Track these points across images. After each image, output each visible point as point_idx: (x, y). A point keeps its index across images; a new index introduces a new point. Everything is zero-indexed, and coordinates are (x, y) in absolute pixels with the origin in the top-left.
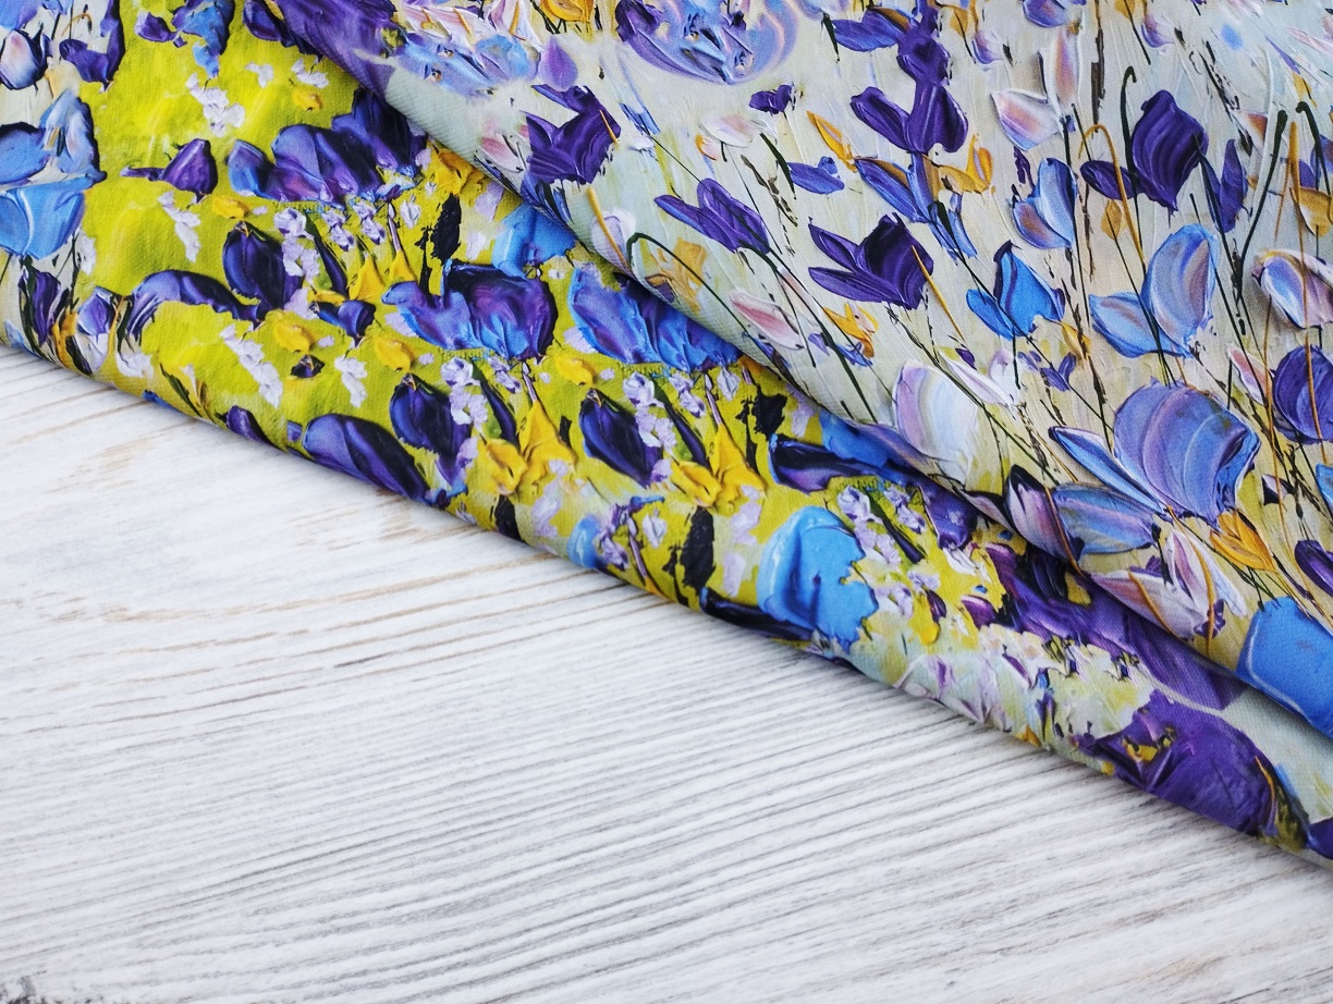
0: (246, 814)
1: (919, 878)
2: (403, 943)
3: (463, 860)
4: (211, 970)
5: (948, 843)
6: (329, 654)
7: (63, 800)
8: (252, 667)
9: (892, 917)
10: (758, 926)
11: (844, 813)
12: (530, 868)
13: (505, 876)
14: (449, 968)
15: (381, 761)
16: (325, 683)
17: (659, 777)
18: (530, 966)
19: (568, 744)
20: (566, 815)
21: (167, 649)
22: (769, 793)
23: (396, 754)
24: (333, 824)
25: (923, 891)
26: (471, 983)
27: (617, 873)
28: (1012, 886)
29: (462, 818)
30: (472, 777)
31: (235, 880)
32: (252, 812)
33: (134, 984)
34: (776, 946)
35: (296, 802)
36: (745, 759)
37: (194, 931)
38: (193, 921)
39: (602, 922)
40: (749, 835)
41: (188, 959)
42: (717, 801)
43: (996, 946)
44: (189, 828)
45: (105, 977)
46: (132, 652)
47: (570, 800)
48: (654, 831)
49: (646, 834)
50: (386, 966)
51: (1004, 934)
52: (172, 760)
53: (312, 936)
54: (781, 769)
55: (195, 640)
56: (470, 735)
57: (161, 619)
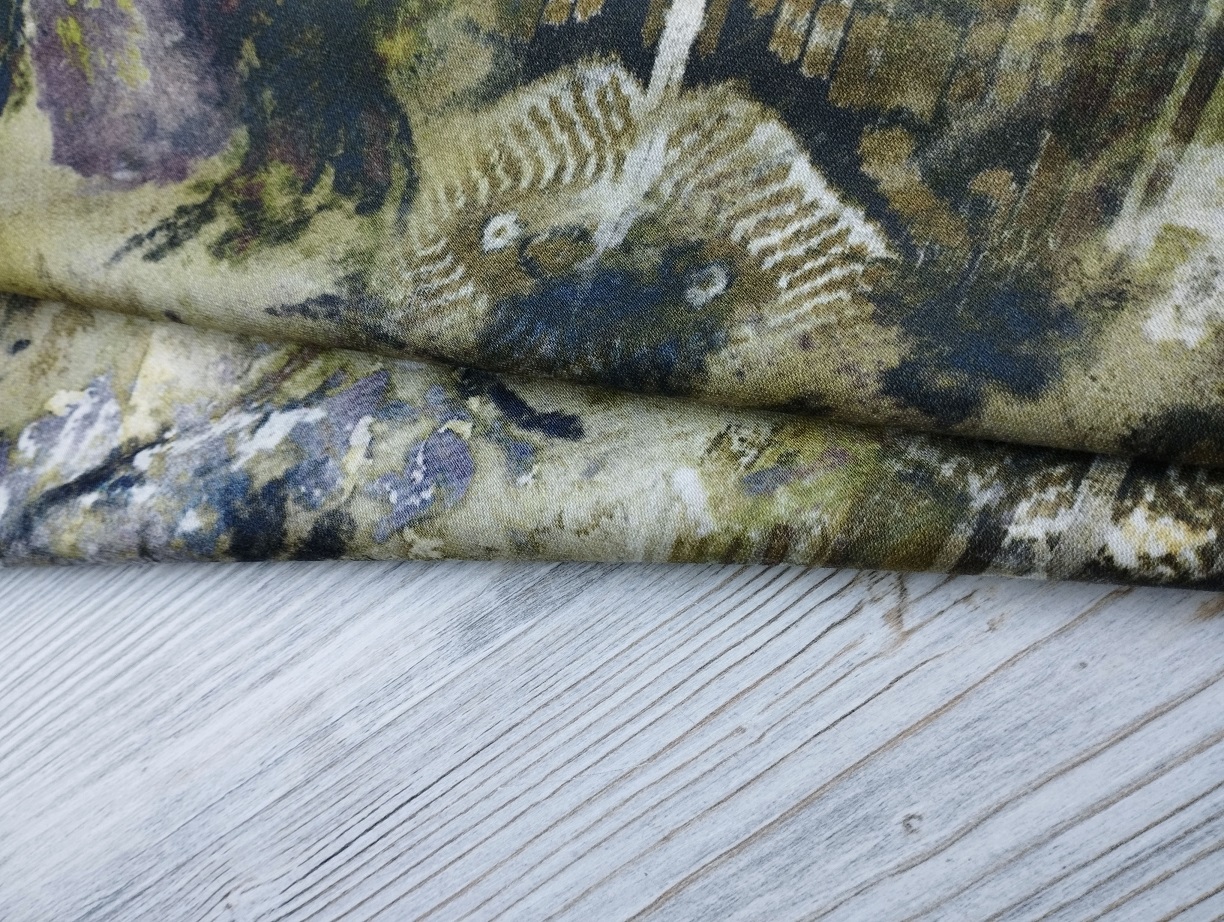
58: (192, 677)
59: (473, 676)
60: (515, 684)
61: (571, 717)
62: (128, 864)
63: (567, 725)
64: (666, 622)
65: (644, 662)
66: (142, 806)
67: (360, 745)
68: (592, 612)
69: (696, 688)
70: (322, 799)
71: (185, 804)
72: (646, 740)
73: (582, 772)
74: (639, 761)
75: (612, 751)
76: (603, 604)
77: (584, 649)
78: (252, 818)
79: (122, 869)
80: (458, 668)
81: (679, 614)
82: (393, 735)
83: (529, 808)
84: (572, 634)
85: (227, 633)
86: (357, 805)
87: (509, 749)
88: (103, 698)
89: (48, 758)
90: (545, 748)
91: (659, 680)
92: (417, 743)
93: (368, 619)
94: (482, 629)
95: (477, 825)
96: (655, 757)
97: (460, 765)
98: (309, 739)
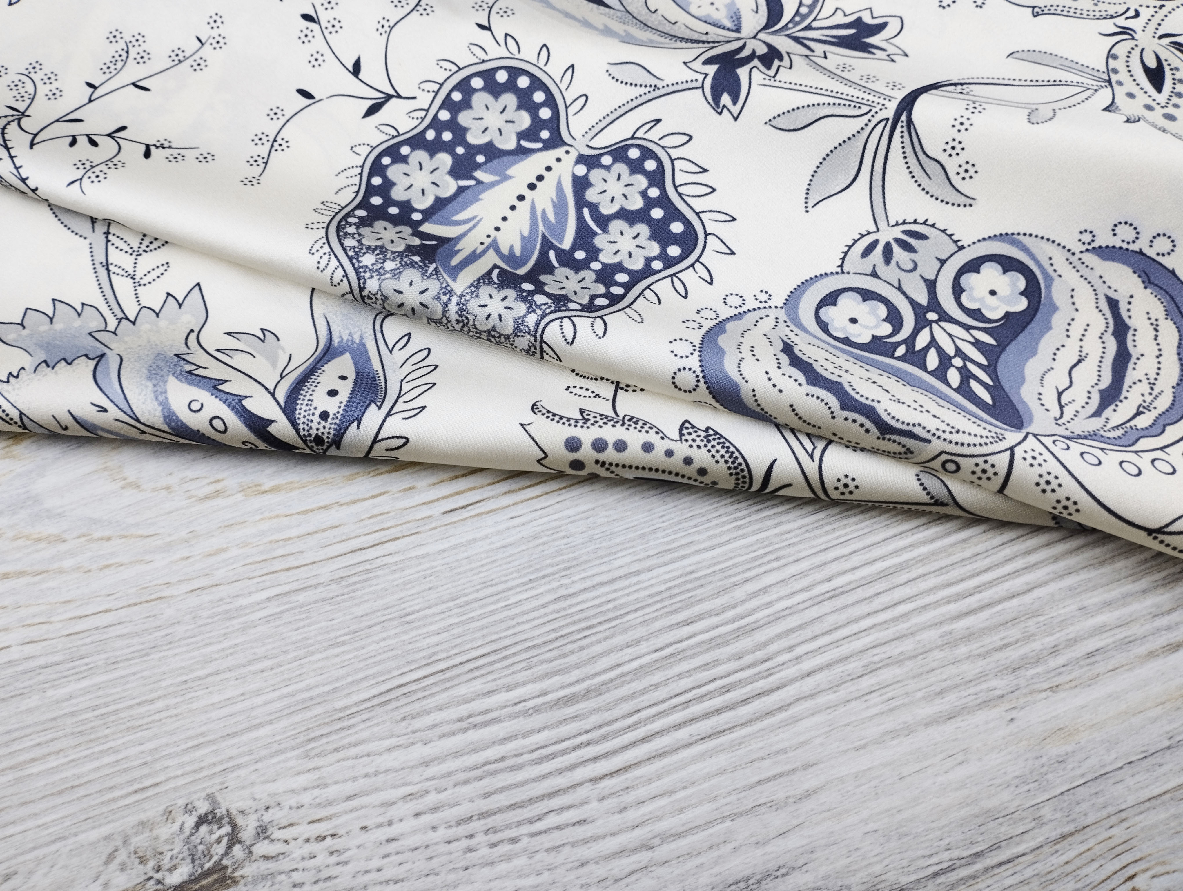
0: (384, 639)
1: (969, 636)
2: (531, 732)
3: (573, 659)
4: (370, 770)
5: (990, 605)
6: (436, 504)
7: (226, 644)
8: (372, 521)
9: (952, 670)
10: (835, 689)
11: (896, 589)
12: (632, 660)
13: (611, 669)
14: (574, 749)
15: (492, 586)
16: (436, 528)
17: (731, 576)
18: (644, 740)
19: (649, 557)
20: (656, 614)
21: (299, 513)
22: (829, 580)
23: (504, 579)
24: (459, 641)
25: (974, 646)
26: (595, 759)
27: (707, 658)
28: (1052, 634)
29: (567, 625)
30: (571, 591)
31: (382, 694)
32: (389, 637)
33: (306, 789)
34: (853, 703)
35: (425, 626)
36: (804, 554)
37: (352, 739)
38: (350, 732)
39: (700, 699)
40: (817, 616)
41: (350, 763)
42: (784, 591)
43: (1046, 685)
44: (337, 656)
45: (280, 786)
46: (270, 518)
47: (658, 602)
48: (734, 620)
49: (727, 623)
50: (520, 751)
51: (1051, 675)
52: (315, 602)
53: (453, 734)
54: (835, 559)
55: (322, 504)
56: (565, 557)
57: (291, 490)
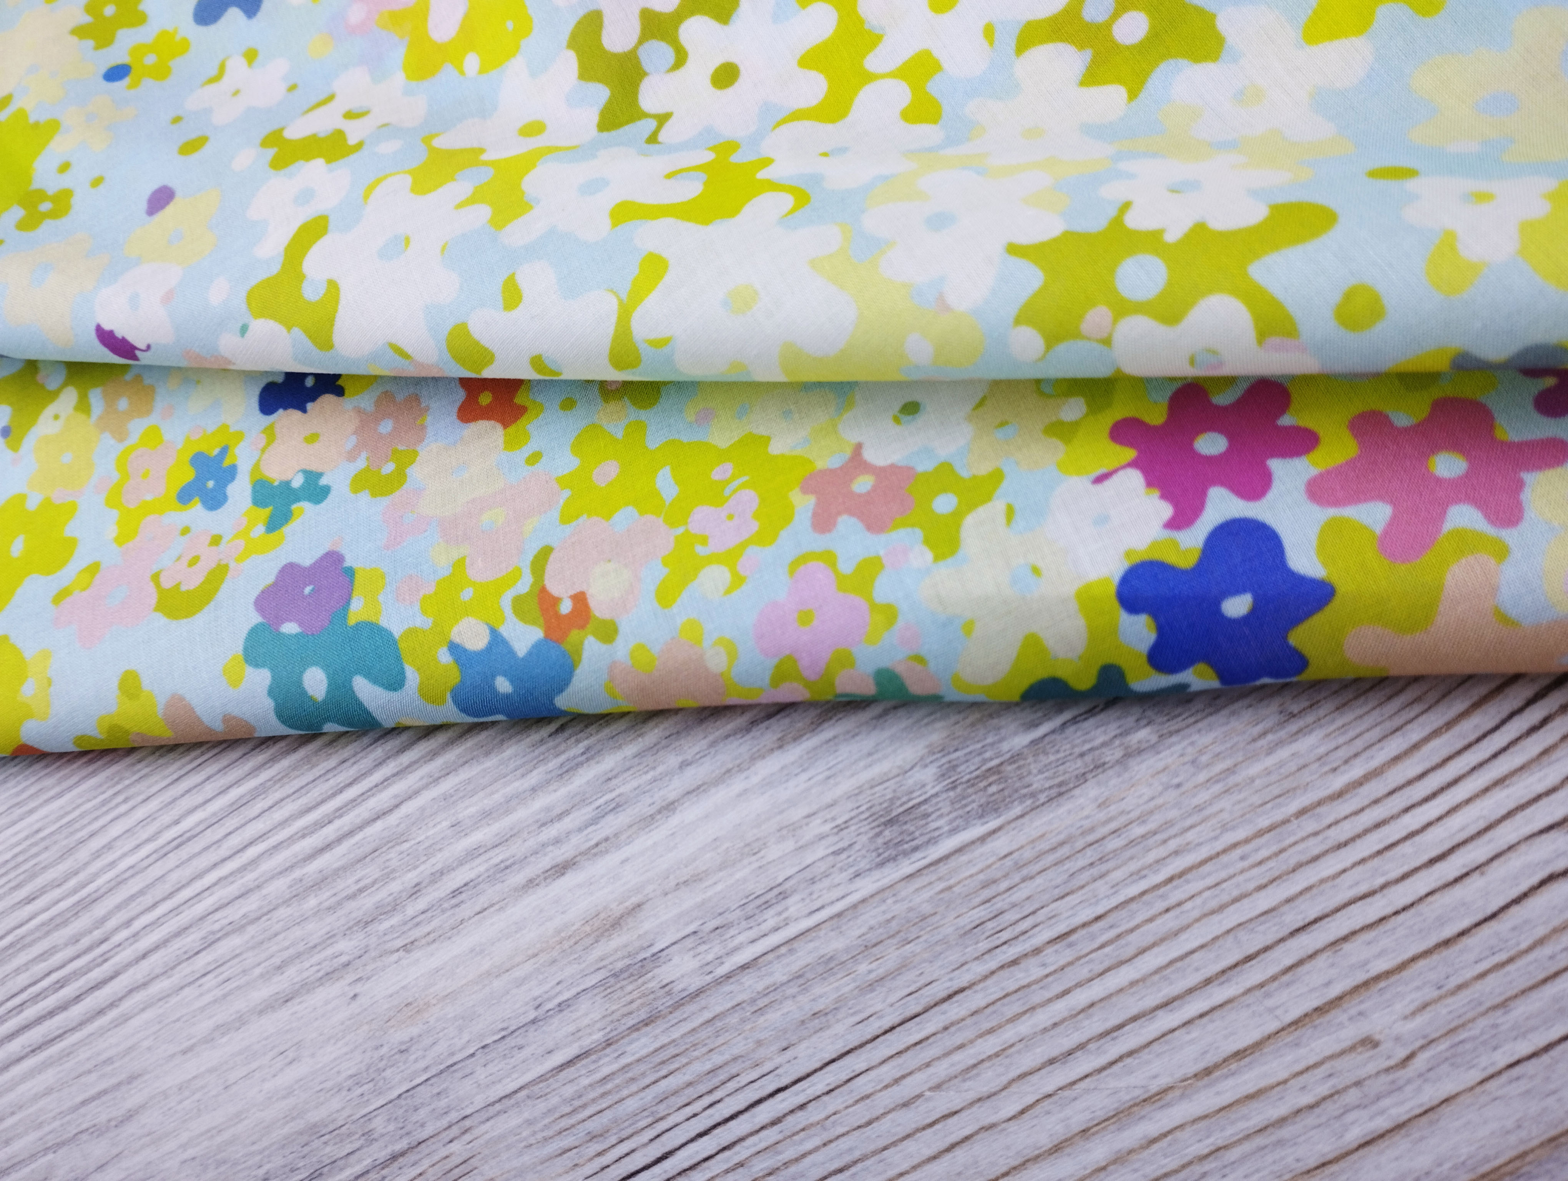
58: (439, 860)
59: (890, 901)
60: (961, 922)
61: (1057, 988)
62: (317, 1143)
63: (1050, 1000)
64: (1235, 846)
65: (1193, 909)
66: (346, 1054)
67: (699, 992)
68: (1102, 816)
69: (1288, 962)
70: (630, 1075)
71: (413, 1057)
72: (1192, 1042)
73: (1074, 1083)
74: (1179, 1074)
75: (1130, 1054)
76: (1123, 805)
77: (1085, 876)
78: (515, 1092)
79: (306, 1150)
80: (867, 886)
81: (1260, 833)
82: (752, 983)
83: (977, 1133)
84: (1065, 851)
85: (498, 797)
86: (686, 1091)
87: (946, 1028)
88: (301, 880)
89: (209, 964)
90: (1009, 1034)
91: (1221, 942)
92: (789, 1002)
93: (720, 795)
94: (910, 827)
95: (885, 1148)
96: (1208, 1071)
97: (862, 1046)
98: (615, 975)
